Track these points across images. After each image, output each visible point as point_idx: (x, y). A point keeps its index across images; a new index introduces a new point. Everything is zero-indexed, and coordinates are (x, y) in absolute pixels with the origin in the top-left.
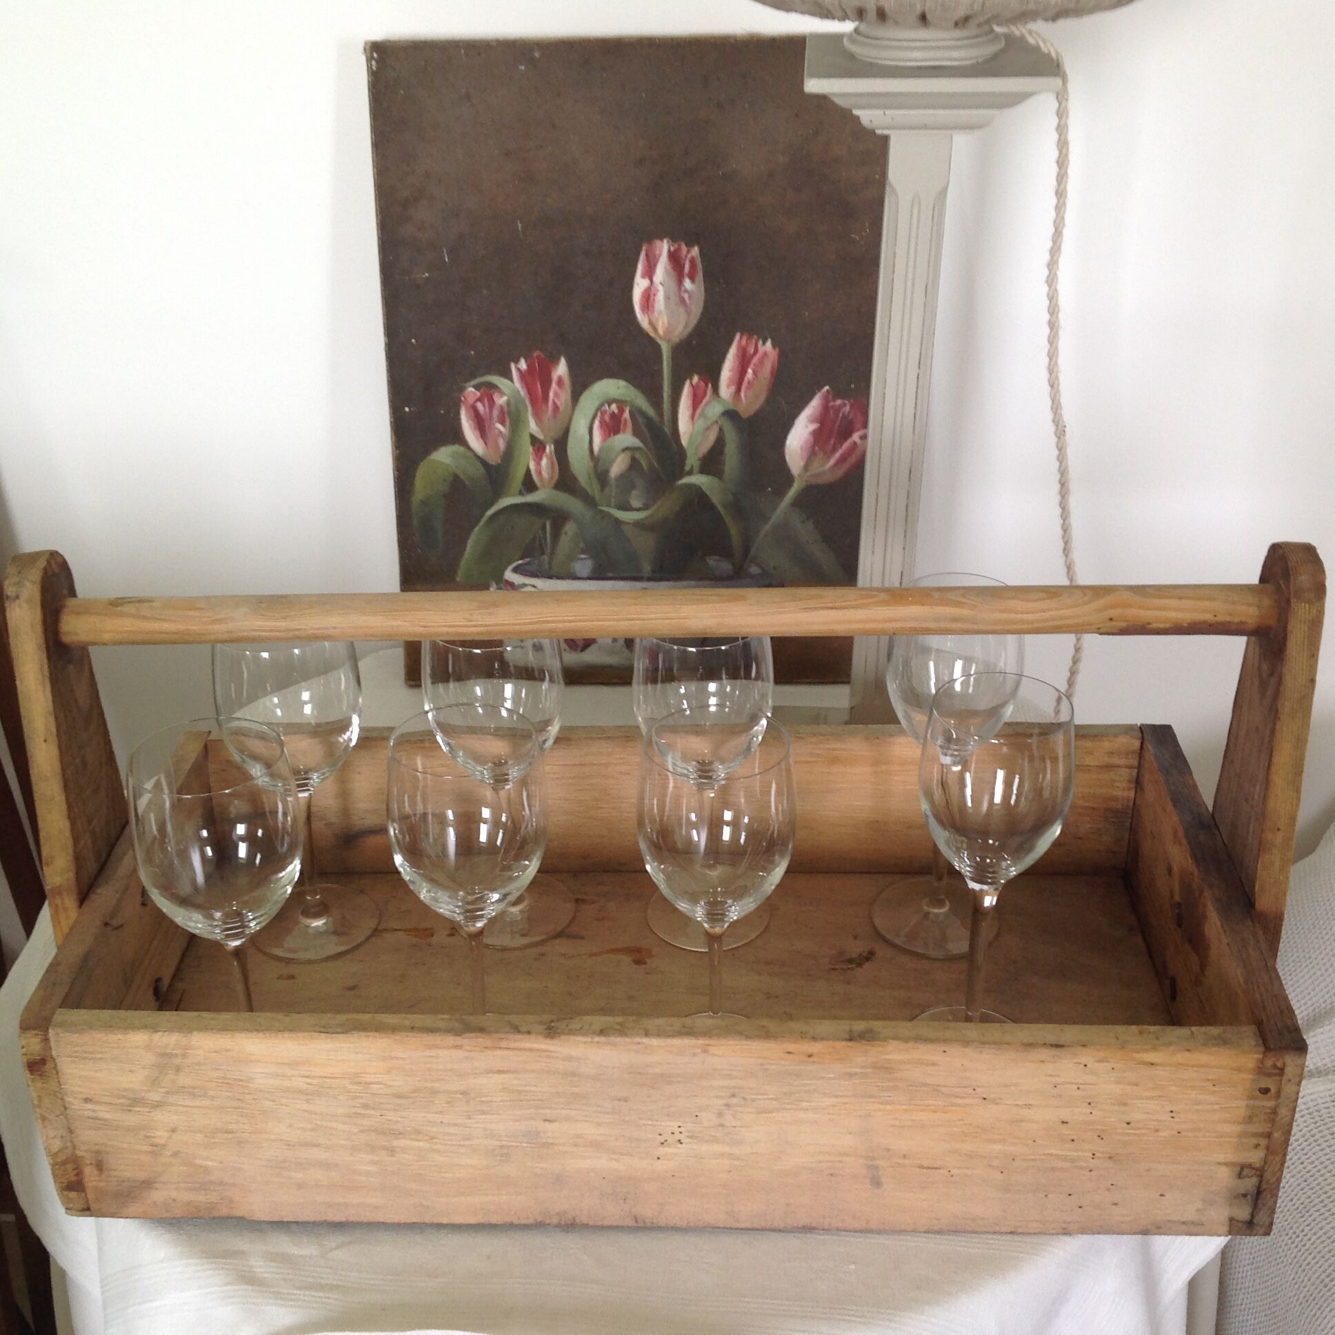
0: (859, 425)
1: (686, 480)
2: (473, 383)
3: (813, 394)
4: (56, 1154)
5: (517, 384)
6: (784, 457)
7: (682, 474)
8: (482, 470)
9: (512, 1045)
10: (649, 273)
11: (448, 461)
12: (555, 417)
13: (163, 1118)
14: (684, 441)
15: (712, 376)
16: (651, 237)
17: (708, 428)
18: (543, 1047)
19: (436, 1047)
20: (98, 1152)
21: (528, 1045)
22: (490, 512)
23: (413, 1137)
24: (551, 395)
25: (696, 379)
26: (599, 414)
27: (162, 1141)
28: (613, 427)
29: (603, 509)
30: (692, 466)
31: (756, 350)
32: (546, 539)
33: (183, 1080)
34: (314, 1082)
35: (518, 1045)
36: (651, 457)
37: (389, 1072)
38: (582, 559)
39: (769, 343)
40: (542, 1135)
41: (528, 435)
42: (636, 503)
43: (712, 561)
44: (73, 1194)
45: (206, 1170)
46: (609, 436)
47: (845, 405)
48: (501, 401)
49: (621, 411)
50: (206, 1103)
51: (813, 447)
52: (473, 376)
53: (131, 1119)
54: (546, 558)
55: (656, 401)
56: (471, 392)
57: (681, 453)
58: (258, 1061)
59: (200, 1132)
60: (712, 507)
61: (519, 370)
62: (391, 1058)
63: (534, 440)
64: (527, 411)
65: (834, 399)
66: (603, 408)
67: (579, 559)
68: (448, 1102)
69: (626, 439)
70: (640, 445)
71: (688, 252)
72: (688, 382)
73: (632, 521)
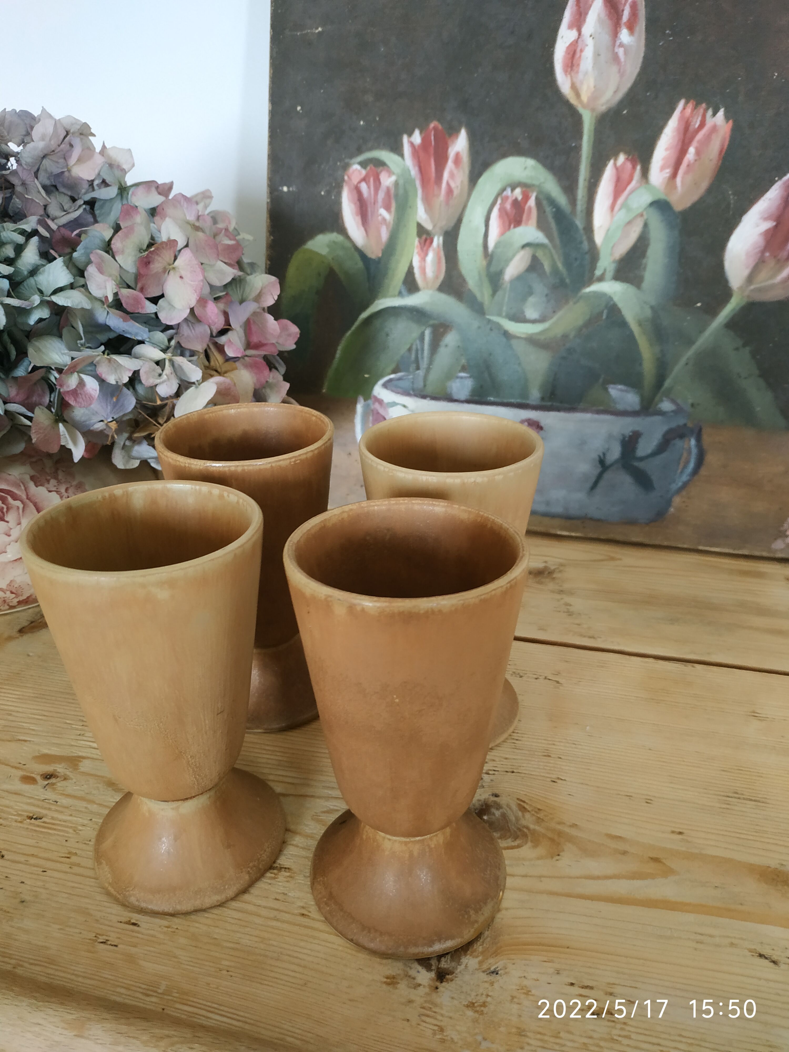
1: (595, 287)
2: (359, 159)
3: (772, 184)
5: (409, 161)
6: (723, 264)
7: (591, 280)
8: (360, 266)
10: (578, 23)
11: (325, 250)
12: (447, 202)
14: (599, 238)
15: (644, 155)
17: (629, 223)
22: (365, 315)
24: (446, 175)
25: (622, 158)
26: (499, 201)
28: (514, 216)
29: (492, 318)
30: (605, 270)
31: (703, 124)
32: (423, 350)
36: (556, 257)
38: (462, 378)
39: (721, 113)
41: (415, 225)
42: (531, 313)
43: (615, 391)
46: (509, 228)
48: (387, 181)
49: (526, 197)
51: (763, 252)
52: (360, 151)
54: (421, 373)
55: (570, 187)
56: (356, 169)
57: (593, 254)
60: (623, 324)
61: (412, 144)
63: (421, 230)
64: (416, 192)
66: (505, 193)
67: (458, 377)
69: (528, 232)
70: (545, 241)
72: (612, 162)
73: (523, 336)
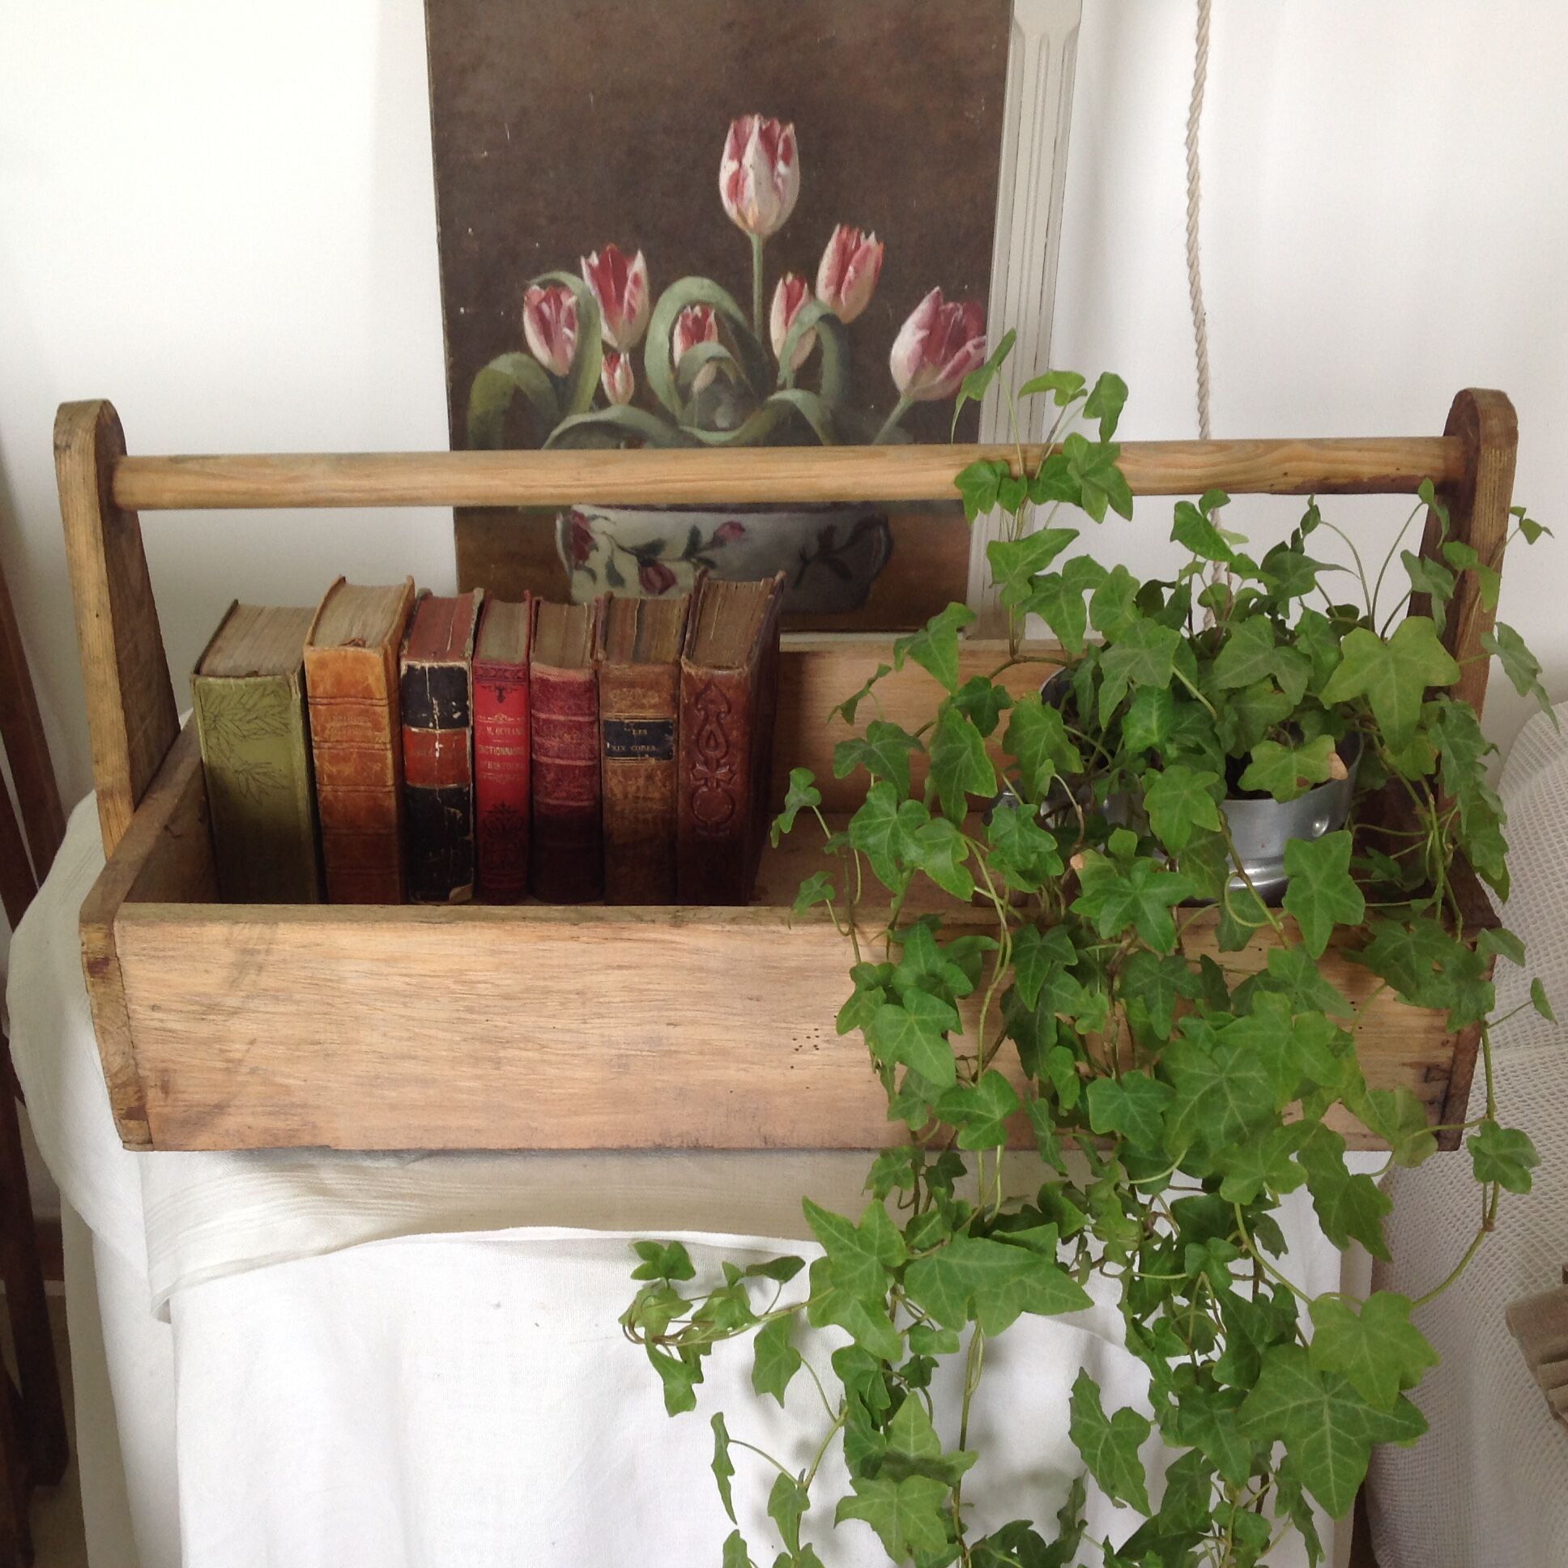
0: (972, 333)
1: (778, 396)
2: (537, 280)
3: (923, 297)
4: (116, 1074)
5: (588, 282)
6: (888, 368)
8: (547, 383)
9: (635, 936)
10: (738, 153)
11: (509, 371)
12: (631, 322)
13: (242, 1027)
14: (777, 350)
15: (809, 275)
16: (739, 113)
17: (803, 336)
18: (668, 937)
19: (550, 938)
20: (165, 1071)
21: (653, 936)
22: (556, 432)
23: (522, 1045)
24: (626, 295)
25: (790, 277)
26: (681, 318)
27: (238, 1056)
28: (695, 333)
29: (684, 428)
31: (858, 246)
33: (267, 981)
34: (413, 981)
35: (640, 935)
36: (739, 369)
37: (497, 969)
39: (872, 236)
40: (665, 1041)
41: (600, 342)
42: (722, 422)
44: (132, 1124)
45: (287, 1090)
46: (692, 343)
47: (956, 309)
48: (569, 301)
49: (706, 315)
50: (292, 1008)
51: (921, 360)
52: (537, 272)
53: (204, 1030)
55: (745, 303)
56: (535, 290)
57: (773, 365)
58: (350, 958)
59: (282, 1043)
61: (590, 266)
62: (500, 952)
63: (606, 347)
64: (598, 312)
65: (946, 302)
66: (685, 311)
68: (562, 1004)
69: (711, 347)
70: (728, 354)
71: (782, 130)
72: (781, 281)
73: (716, 444)
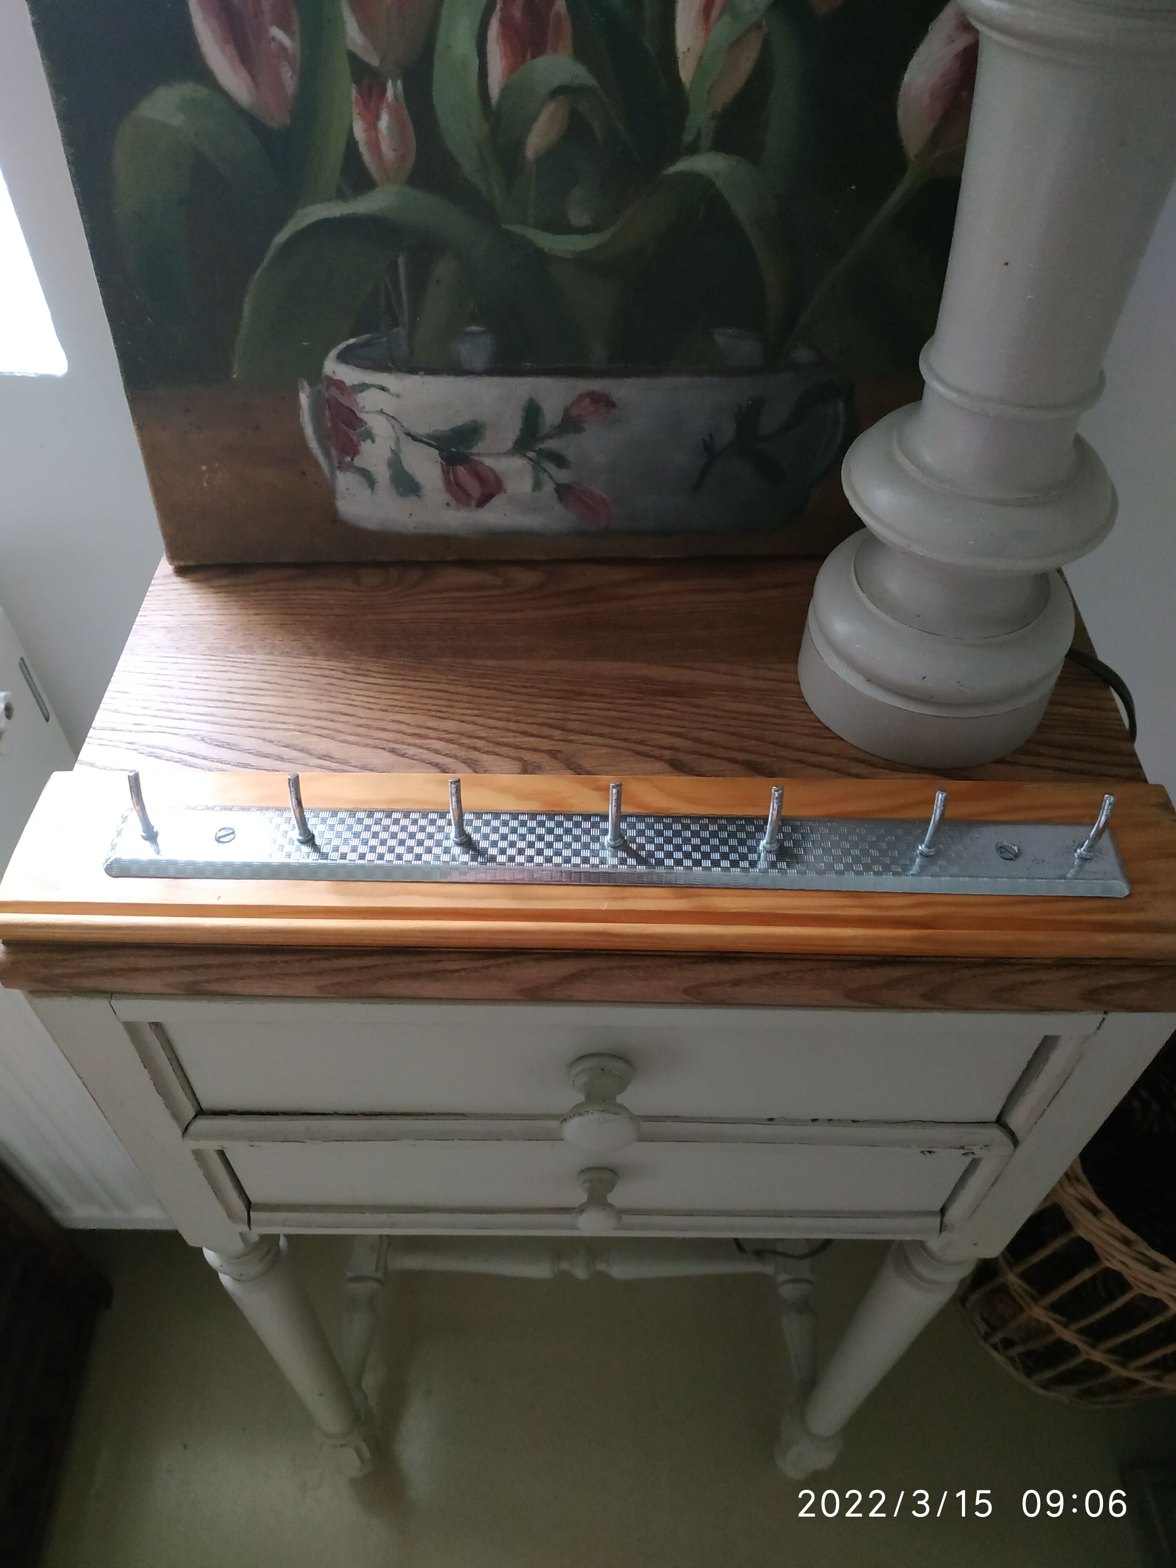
1: (683, 165)
7: (675, 151)
8: (253, 142)
11: (177, 120)
12: (402, 13)
14: (686, 72)
17: (738, 42)
22: (281, 238)
28: (530, 34)
29: (511, 228)
30: (699, 133)
32: (398, 293)
36: (612, 111)
38: (472, 334)
41: (345, 57)
42: (578, 217)
43: (723, 338)
46: (523, 58)
51: (957, 95)
54: (401, 331)
57: (678, 103)
60: (734, 226)
63: (358, 68)
67: (466, 334)
69: (559, 65)
70: (591, 81)
73: (569, 256)
